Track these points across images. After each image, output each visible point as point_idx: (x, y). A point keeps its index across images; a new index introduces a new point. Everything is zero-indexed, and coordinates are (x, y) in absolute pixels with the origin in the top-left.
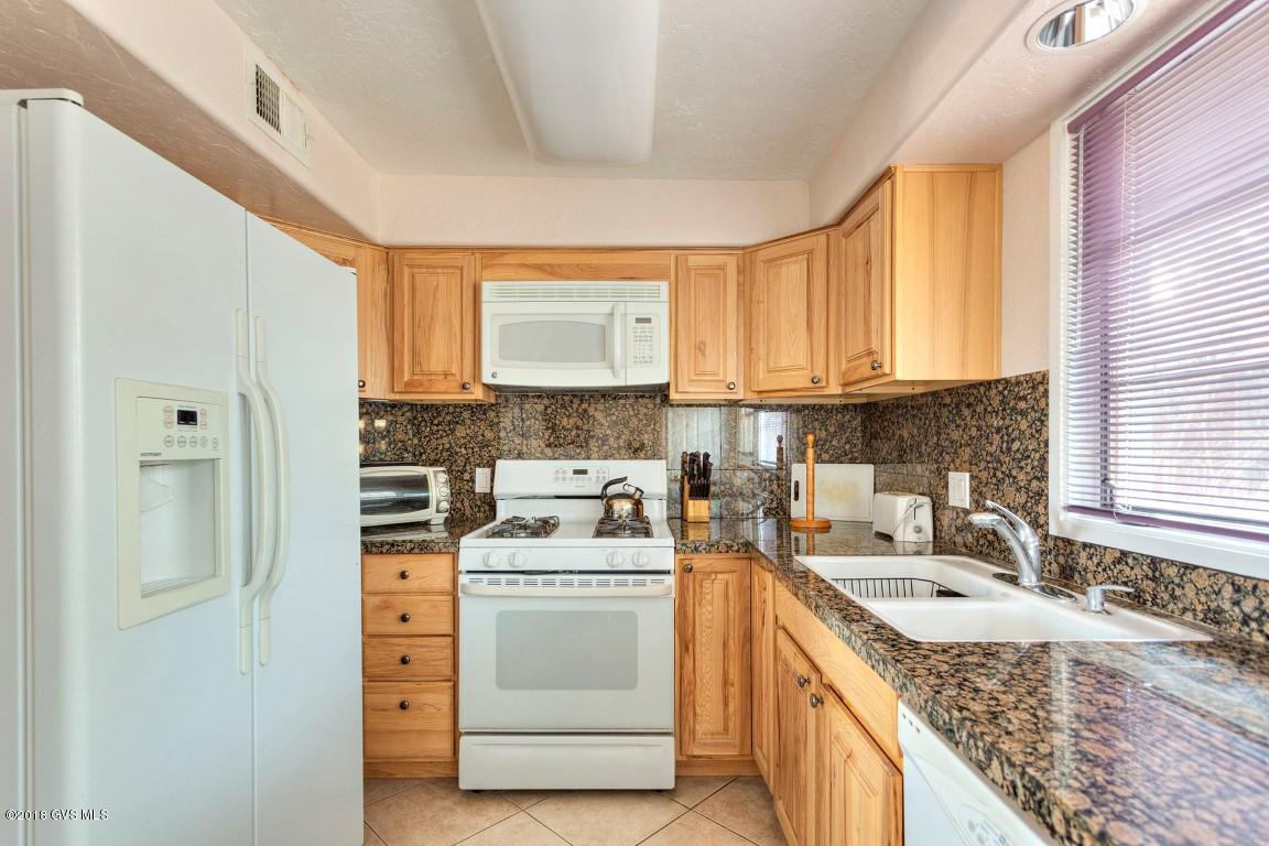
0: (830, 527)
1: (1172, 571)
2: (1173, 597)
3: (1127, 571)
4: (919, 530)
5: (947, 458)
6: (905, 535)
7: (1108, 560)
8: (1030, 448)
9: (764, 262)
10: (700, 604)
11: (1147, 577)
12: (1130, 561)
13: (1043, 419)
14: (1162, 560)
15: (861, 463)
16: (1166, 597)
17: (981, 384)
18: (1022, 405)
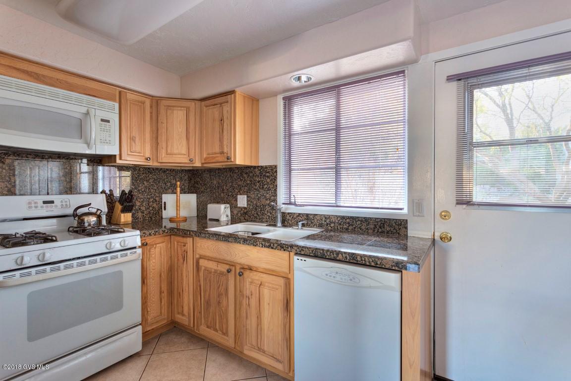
0: (186, 220)
1: (311, 217)
2: (312, 223)
3: (300, 218)
4: (227, 216)
5: (236, 191)
6: (223, 219)
7: (295, 216)
8: (271, 187)
9: (165, 106)
10: (149, 260)
11: (305, 219)
12: (301, 216)
13: (275, 179)
14: (309, 214)
15: (188, 193)
16: (310, 223)
17: (252, 167)
18: (268, 174)
